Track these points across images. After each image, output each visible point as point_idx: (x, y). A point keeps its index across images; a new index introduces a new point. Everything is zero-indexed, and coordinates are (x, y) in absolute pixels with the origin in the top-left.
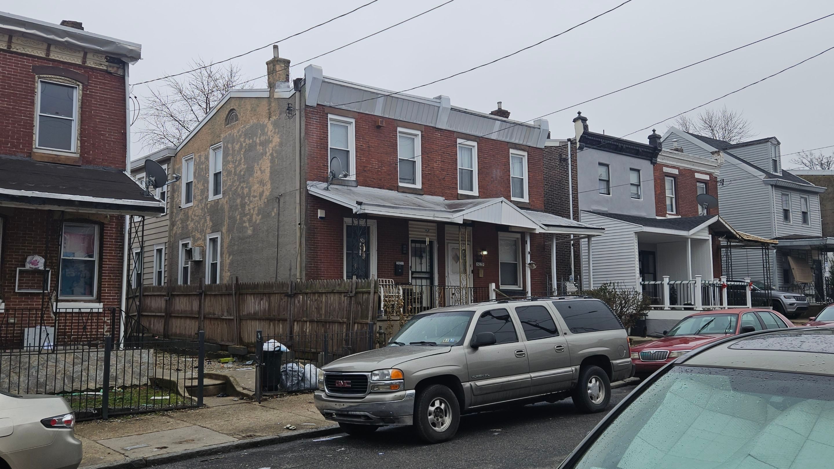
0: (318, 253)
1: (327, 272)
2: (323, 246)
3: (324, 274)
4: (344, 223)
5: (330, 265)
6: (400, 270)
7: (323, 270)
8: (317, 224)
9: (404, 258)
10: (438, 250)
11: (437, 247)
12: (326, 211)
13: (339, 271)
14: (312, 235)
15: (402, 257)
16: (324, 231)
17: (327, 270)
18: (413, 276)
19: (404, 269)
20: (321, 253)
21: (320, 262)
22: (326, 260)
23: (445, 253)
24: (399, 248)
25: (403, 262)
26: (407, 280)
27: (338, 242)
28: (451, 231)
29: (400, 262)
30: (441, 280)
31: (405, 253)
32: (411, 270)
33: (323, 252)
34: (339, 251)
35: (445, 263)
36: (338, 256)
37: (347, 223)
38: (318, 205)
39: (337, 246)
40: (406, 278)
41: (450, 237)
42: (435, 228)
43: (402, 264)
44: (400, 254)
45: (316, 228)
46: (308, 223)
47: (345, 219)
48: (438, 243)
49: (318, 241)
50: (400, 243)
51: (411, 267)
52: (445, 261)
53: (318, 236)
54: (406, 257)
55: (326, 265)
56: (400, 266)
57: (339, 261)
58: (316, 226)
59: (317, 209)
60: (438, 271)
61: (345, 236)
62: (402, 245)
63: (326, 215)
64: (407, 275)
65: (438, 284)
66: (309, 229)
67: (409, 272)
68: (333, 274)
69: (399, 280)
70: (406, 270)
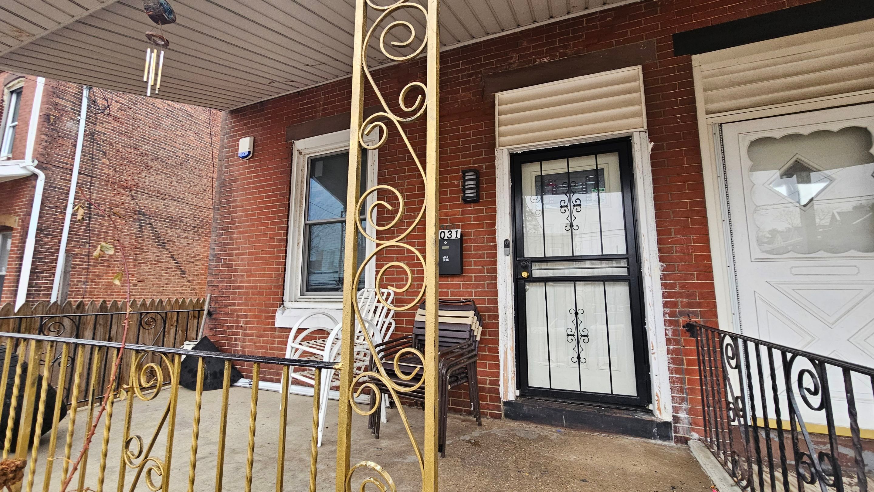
0: (234, 233)
1: (248, 276)
2: (246, 216)
3: (241, 282)
4: (295, 153)
5: (256, 259)
6: (445, 259)
7: (242, 271)
8: (238, 171)
9: (472, 216)
10: (653, 165)
11: (646, 154)
12: (254, 138)
13: (274, 271)
14: (226, 198)
15: (463, 213)
16: (249, 183)
17: (248, 271)
18: (528, 276)
19: (473, 252)
20: (240, 233)
21: (236, 253)
22: (248, 248)
23: (699, 169)
24: (454, 185)
25: (459, 231)
26: (486, 290)
27: (278, 201)
28: (741, 71)
29: (446, 231)
30: (683, 287)
31: (476, 200)
32: (511, 254)
33: (243, 231)
34: (277, 223)
35: (704, 212)
36: (275, 235)
37: (309, 154)
38: (242, 129)
39: (273, 212)
40: (482, 282)
41: (733, 97)
42: (634, 84)
43: (454, 237)
44: (459, 206)
45: (234, 181)
46: (223, 172)
47: (299, 145)
48: (652, 134)
49: (237, 207)
50: (457, 171)
51: (509, 243)
52: (703, 203)
53: (237, 197)
54: (481, 211)
55: (248, 260)
56: (446, 243)
57: (275, 246)
58: (235, 175)
59: (238, 140)
60: (660, 250)
61: (297, 185)
62: (464, 174)
63: (254, 148)
64: (486, 274)
65: (665, 305)
66: (222, 185)
67: (495, 263)
68: (260, 281)
69: (449, 290)
70: (481, 256)
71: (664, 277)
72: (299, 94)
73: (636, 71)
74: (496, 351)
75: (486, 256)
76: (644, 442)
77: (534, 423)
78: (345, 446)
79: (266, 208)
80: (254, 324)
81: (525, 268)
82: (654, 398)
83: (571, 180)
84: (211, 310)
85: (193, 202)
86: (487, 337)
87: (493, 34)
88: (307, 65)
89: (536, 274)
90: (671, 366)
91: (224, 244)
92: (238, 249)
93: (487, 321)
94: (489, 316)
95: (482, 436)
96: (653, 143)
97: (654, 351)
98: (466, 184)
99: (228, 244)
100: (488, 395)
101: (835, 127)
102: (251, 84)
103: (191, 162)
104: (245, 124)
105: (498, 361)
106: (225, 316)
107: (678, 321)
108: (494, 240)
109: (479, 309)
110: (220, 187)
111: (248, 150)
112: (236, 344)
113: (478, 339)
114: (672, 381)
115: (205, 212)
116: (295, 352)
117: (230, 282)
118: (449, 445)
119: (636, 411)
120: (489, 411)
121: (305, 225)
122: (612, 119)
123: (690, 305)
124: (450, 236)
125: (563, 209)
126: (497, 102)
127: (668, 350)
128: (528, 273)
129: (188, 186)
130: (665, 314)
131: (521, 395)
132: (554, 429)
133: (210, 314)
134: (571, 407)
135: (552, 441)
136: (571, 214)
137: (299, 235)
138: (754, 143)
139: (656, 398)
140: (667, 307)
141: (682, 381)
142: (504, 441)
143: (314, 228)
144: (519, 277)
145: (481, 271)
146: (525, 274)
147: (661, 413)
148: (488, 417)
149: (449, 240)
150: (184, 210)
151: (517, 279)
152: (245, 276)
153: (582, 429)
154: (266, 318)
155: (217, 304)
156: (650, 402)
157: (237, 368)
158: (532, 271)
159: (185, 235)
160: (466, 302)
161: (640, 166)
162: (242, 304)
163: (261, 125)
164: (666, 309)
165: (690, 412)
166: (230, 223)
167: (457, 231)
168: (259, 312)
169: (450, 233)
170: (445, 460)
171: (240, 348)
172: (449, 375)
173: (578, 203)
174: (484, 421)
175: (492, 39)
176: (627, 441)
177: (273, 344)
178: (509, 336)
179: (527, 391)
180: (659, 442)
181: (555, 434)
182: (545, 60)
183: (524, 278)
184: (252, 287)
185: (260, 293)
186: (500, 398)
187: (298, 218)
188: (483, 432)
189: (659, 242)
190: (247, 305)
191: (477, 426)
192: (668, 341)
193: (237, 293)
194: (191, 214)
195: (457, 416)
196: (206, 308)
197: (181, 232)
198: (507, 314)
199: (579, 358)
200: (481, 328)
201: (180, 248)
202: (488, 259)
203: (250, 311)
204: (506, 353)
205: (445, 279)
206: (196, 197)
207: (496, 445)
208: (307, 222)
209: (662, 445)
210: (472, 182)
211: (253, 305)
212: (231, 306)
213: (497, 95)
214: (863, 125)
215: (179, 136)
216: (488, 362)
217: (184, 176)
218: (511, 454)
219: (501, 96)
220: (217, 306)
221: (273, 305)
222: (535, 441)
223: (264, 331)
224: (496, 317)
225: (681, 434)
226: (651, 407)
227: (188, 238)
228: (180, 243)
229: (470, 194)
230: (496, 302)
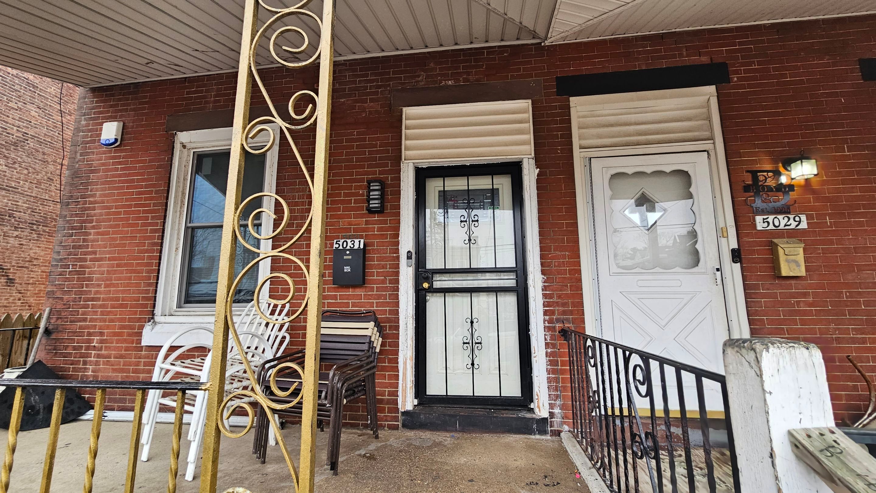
0: (90, 234)
1: (106, 286)
2: (108, 214)
3: (97, 292)
4: (178, 147)
5: (118, 265)
6: (347, 269)
7: (98, 279)
8: (99, 160)
9: (376, 226)
10: (538, 188)
11: (533, 179)
12: (124, 123)
13: (143, 280)
14: (80, 191)
15: (367, 223)
16: (113, 176)
17: (107, 280)
18: (429, 287)
19: (376, 263)
20: (98, 234)
21: (91, 258)
22: (109, 252)
23: (573, 195)
24: (358, 194)
25: (362, 241)
26: (388, 300)
27: (151, 199)
28: (606, 116)
29: (349, 241)
30: (559, 297)
31: (381, 211)
32: (414, 265)
33: (103, 231)
34: (150, 224)
35: (575, 232)
36: (146, 238)
37: (196, 148)
38: (108, 112)
39: (145, 212)
40: (384, 293)
41: (600, 137)
42: (525, 116)
43: (356, 247)
44: (362, 216)
45: (92, 172)
46: (77, 160)
47: (183, 137)
48: (539, 162)
49: (95, 202)
50: (362, 180)
51: (411, 255)
52: (575, 225)
53: (96, 191)
54: (385, 222)
55: (108, 267)
56: (348, 252)
57: (147, 251)
58: (95, 165)
59: (102, 124)
60: (542, 264)
61: (178, 182)
62: (369, 184)
63: (122, 135)
64: (388, 285)
65: (545, 313)
66: (75, 174)
67: (397, 274)
68: (123, 292)
69: (350, 301)
70: (384, 267)
71: (544, 288)
72: (185, 80)
73: (525, 104)
74: (396, 361)
75: (388, 266)
76: (526, 438)
77: (431, 430)
78: (209, 474)
79: (136, 206)
80: (112, 343)
81: (427, 279)
82: (535, 397)
83: (471, 197)
84: (51, 327)
85: (32, 192)
86: (388, 348)
87: (402, 50)
88: (196, 50)
89: (437, 285)
90: (549, 367)
91: (74, 247)
92: (95, 253)
93: (388, 332)
94: (390, 327)
95: (377, 449)
96: (538, 169)
97: (535, 354)
98: (371, 194)
99: (80, 247)
100: (387, 406)
101: (668, 169)
102: (120, 61)
103: (31, 144)
104: (111, 106)
105: (398, 371)
106: (70, 334)
107: (555, 327)
108: (397, 251)
109: (379, 320)
110: (72, 178)
111: (114, 137)
112: (85, 368)
113: (378, 350)
114: (549, 380)
115: (50, 206)
116: (166, 374)
117: (82, 293)
118: (342, 462)
119: (520, 410)
120: (387, 423)
121: (187, 228)
122: (506, 144)
123: (564, 313)
124: (352, 246)
125: (463, 223)
126: (404, 116)
127: (546, 353)
128: (429, 284)
129: (25, 172)
130: (545, 321)
131: (419, 404)
132: (448, 435)
133: (47, 332)
134: (463, 411)
135: (445, 446)
136: (469, 228)
137: (178, 239)
138: (614, 176)
139: (537, 397)
140: (547, 315)
141: (556, 380)
142: (400, 451)
143: (199, 232)
144: (420, 288)
145: (383, 282)
146: (426, 285)
147: (540, 410)
148: (386, 428)
149: (352, 250)
150: (18, 202)
151: (418, 290)
152: (103, 286)
153: (474, 432)
154: (129, 335)
155: (60, 321)
156: (532, 401)
157: (84, 397)
158: (432, 282)
159: (16, 233)
160: (366, 313)
161: (528, 188)
162: (97, 319)
163: (133, 110)
164: (546, 317)
165: (562, 407)
166: (84, 221)
167: (360, 241)
168: (120, 329)
169: (353, 242)
170: (337, 478)
171: (90, 373)
172: (344, 389)
173: (476, 219)
174: (381, 433)
175: (402, 55)
176: (512, 438)
177: (138, 366)
178: (409, 346)
179: (425, 399)
180: (538, 437)
181: (449, 439)
182: (450, 83)
183: (425, 289)
184: (112, 299)
185: (121, 306)
186: (398, 409)
187: (178, 220)
188: (380, 445)
189: (542, 257)
190: (101, 320)
191: (374, 440)
192: (547, 345)
193: (90, 306)
194: (28, 208)
195: (354, 431)
196: (42, 325)
197: (10, 230)
198: (408, 324)
199: (473, 364)
200: (381, 339)
201: (8, 249)
202: (391, 270)
203: (108, 327)
204: (405, 363)
205: (347, 290)
206: (36, 187)
207: (391, 456)
208: (189, 225)
209: (539, 439)
210: (377, 193)
211: (111, 321)
212: (80, 321)
213: (404, 109)
214: (686, 170)
215: (13, 108)
216: (387, 373)
217: (19, 159)
218: (406, 463)
219: (408, 111)
220: (59, 322)
221: (139, 320)
222: (430, 448)
223: (125, 351)
224: (397, 328)
225: (555, 428)
226: (532, 406)
227: (20, 238)
228: (8, 243)
229: (374, 204)
230: (397, 313)
